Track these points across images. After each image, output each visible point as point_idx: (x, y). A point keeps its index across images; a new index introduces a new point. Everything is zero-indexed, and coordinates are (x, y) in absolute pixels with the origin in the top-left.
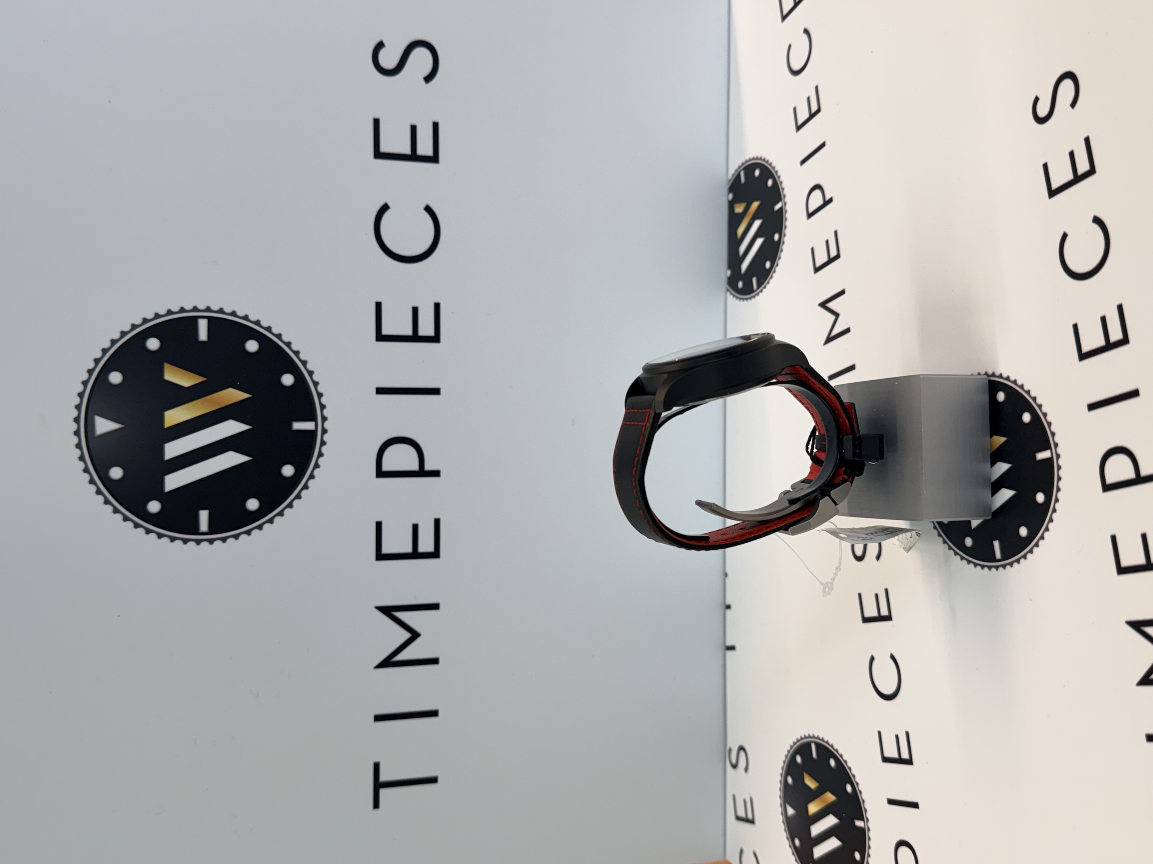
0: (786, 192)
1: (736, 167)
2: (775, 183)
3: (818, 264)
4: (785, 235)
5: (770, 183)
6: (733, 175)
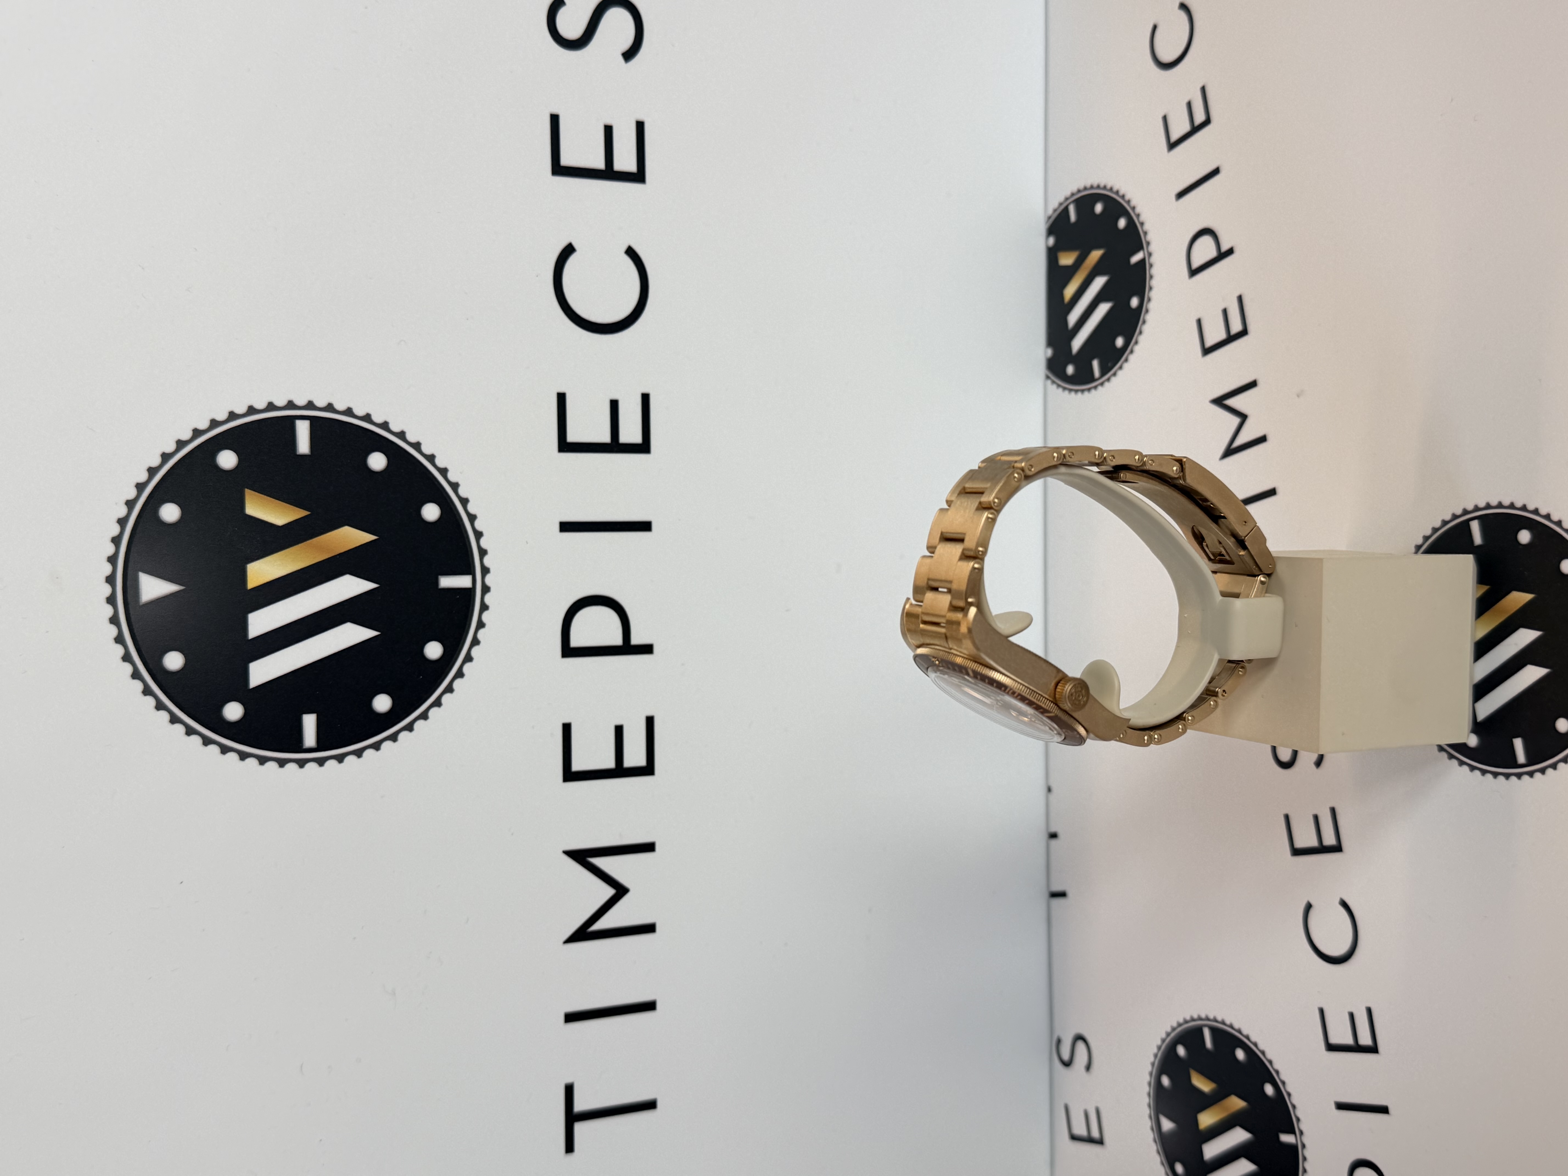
0: (1150, 237)
1: (1062, 199)
2: (1132, 224)
3: (1209, 343)
4: (1149, 300)
5: (1122, 223)
6: (1055, 211)
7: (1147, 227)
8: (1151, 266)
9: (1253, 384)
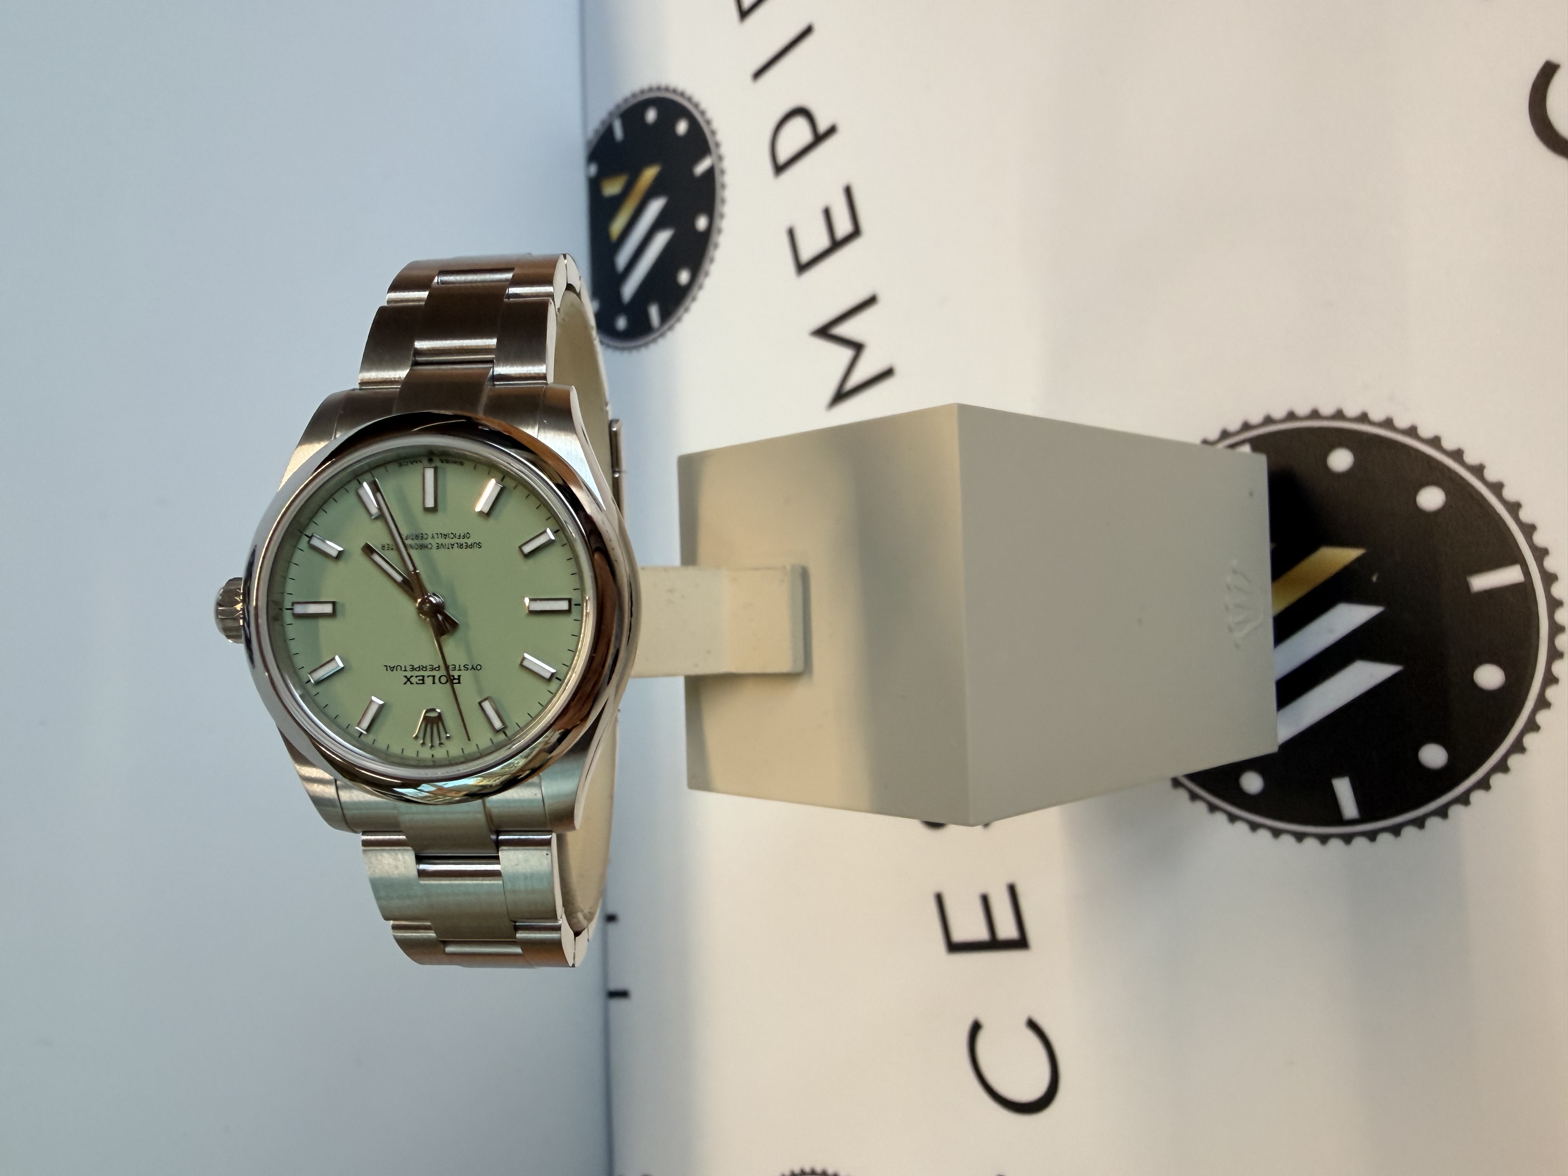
0: (721, 137)
1: (605, 116)
2: (695, 126)
3: (805, 256)
4: (722, 216)
5: (682, 127)
7: (716, 125)
8: (723, 172)
9: (871, 301)
